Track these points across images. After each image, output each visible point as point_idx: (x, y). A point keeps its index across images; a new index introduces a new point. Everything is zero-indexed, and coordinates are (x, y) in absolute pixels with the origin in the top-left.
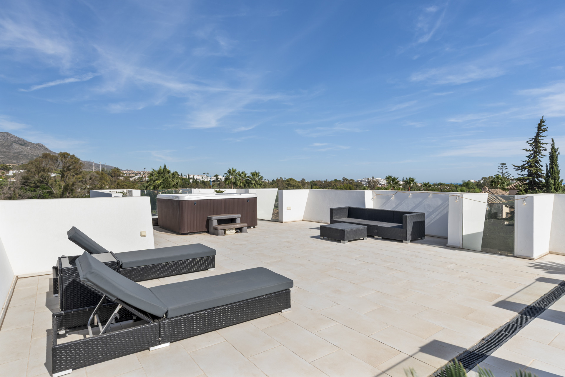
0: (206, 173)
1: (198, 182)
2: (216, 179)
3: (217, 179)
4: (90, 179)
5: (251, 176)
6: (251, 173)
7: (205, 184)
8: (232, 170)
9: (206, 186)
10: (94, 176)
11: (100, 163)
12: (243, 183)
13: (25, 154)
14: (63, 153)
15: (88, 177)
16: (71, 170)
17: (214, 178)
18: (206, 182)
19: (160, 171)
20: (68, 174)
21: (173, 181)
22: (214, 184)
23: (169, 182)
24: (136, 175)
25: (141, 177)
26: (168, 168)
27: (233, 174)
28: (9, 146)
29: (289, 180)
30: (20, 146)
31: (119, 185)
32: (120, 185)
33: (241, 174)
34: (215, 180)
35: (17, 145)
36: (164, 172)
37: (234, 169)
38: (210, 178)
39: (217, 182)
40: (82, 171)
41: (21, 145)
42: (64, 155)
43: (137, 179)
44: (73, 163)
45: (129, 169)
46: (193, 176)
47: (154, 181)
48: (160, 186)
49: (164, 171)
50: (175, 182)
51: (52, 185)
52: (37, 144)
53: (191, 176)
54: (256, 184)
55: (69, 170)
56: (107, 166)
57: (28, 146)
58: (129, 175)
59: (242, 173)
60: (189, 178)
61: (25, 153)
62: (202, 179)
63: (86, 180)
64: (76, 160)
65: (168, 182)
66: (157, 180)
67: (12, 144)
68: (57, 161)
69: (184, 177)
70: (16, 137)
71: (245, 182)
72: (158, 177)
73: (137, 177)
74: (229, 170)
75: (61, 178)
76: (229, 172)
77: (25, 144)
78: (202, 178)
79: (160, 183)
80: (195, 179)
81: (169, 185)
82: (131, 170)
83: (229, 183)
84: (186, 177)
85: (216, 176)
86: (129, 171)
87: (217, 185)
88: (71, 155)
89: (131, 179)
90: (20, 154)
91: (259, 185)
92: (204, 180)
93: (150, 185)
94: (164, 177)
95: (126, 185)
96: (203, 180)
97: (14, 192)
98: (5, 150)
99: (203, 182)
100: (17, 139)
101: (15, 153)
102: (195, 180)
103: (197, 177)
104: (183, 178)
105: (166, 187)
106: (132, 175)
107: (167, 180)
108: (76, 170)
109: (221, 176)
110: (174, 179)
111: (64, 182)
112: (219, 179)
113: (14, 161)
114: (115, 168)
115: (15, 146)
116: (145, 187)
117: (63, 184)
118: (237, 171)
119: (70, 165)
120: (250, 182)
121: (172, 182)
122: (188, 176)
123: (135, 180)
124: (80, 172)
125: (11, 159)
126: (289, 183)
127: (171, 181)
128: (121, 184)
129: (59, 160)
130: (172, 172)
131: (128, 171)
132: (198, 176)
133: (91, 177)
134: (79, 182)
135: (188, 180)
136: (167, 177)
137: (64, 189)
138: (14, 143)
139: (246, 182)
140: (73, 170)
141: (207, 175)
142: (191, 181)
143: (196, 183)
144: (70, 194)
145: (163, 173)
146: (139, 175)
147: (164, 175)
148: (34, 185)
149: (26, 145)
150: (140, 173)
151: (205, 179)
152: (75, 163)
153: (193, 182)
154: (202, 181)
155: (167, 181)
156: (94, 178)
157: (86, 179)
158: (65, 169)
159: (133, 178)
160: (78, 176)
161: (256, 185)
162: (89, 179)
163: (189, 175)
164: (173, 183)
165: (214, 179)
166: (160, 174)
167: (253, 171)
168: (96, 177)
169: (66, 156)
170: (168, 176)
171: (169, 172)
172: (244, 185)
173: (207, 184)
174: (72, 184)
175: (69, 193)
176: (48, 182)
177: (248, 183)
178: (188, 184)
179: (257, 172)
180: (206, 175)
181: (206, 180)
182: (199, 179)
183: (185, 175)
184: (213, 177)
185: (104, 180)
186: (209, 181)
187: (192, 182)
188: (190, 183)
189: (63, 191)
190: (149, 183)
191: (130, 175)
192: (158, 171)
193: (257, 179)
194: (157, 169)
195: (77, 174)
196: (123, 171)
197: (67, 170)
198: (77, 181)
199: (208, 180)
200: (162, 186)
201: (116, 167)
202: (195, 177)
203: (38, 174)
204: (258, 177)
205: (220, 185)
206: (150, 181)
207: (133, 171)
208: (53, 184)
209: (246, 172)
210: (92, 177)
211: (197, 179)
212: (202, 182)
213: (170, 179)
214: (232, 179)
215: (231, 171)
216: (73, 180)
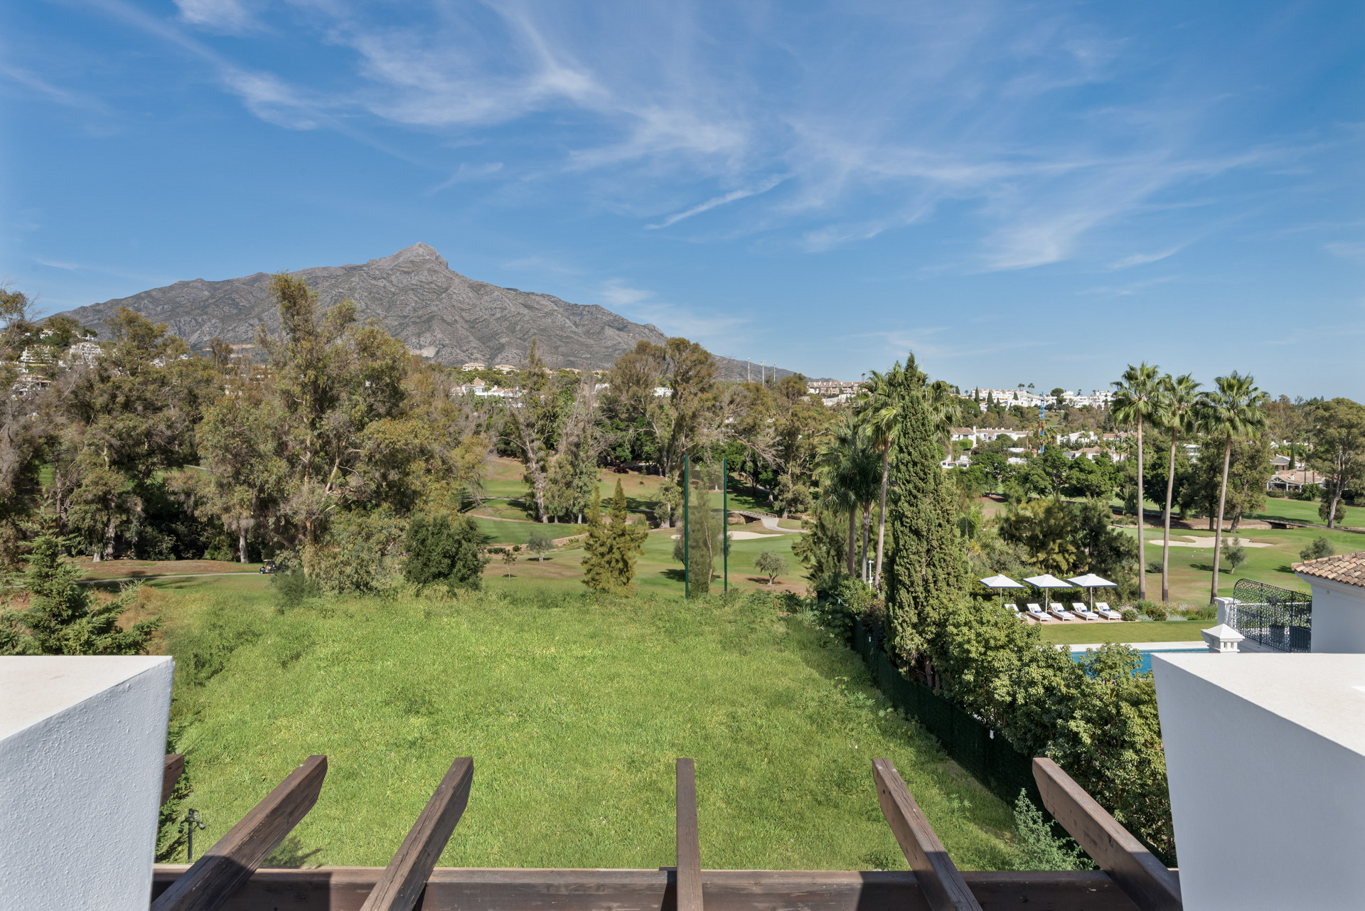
0: (1027, 385)
1: (1004, 410)
2: (1055, 401)
3: (1060, 401)
4: (731, 402)
5: (1219, 392)
6: (1218, 380)
7: (1022, 417)
8: (1142, 370)
9: (1028, 420)
10: (740, 395)
11: (761, 365)
12: (1182, 417)
13: (625, 349)
14: (677, 340)
15: (726, 398)
16: (691, 381)
17: (1051, 397)
18: (1027, 410)
19: (895, 376)
20: (684, 390)
21: (936, 409)
22: (1051, 417)
23: (923, 413)
24: (842, 392)
25: (853, 396)
26: (921, 369)
27: (1144, 384)
28: (599, 333)
29: (1334, 405)
30: (617, 332)
31: (796, 418)
32: (799, 418)
33: (1176, 385)
34: (1053, 404)
35: (611, 330)
36: (906, 379)
37: (1149, 366)
38: (1041, 398)
39: (1060, 409)
40: (714, 383)
41: (619, 329)
42: (679, 345)
43: (844, 401)
44: (697, 363)
45: (826, 378)
46: (990, 394)
47: (877, 410)
48: (895, 425)
49: (909, 375)
50: (942, 415)
51: (652, 416)
52: (645, 327)
53: (984, 394)
54: (1237, 419)
55: (687, 380)
56: (778, 371)
57: (629, 332)
58: (827, 391)
59: (1180, 382)
60: (977, 400)
61: (625, 347)
62: (1014, 403)
63: (723, 404)
64: (702, 358)
65: (919, 415)
66: (885, 405)
67: (603, 328)
68: (664, 358)
69: (963, 396)
70: (610, 314)
71: (1190, 413)
72: (888, 396)
73: (843, 397)
74: (1128, 370)
75: (672, 401)
76: (1130, 377)
77: (625, 327)
78: (1016, 398)
79: (895, 416)
80: (995, 401)
81: (923, 425)
82: (833, 381)
83: (1126, 417)
84: (970, 396)
85: (1057, 392)
86: (827, 381)
87: (1058, 418)
88: (692, 343)
89: (828, 403)
90: (616, 350)
91: (1252, 423)
92: (1020, 404)
93: (864, 421)
94: (907, 398)
95: (815, 419)
96: (1018, 403)
97: (584, 432)
98: (592, 342)
99: (1018, 410)
100: (612, 318)
101: (607, 348)
102: (993, 403)
103: (1001, 396)
104: (960, 399)
105: (910, 431)
106: (832, 391)
107: (916, 406)
108: (701, 381)
109: (1072, 393)
110: (938, 405)
111: (677, 409)
112: (1065, 400)
113: (606, 365)
114: (795, 374)
115: (609, 332)
116: (852, 427)
117: (674, 414)
118: (1161, 375)
119: (690, 369)
120: (1211, 412)
121: (934, 413)
122: (974, 394)
123: (838, 404)
124: (711, 386)
125: (601, 360)
126: (1331, 416)
127: (931, 409)
128: (800, 415)
129: (667, 357)
130: (932, 380)
131: (824, 380)
132: (1004, 392)
133: (732, 398)
134: (708, 409)
135: (974, 404)
136: (917, 398)
137: (675, 427)
138: (607, 327)
139: (1196, 413)
140: (696, 380)
141: (1028, 389)
142: (983, 407)
143: (998, 413)
144: (688, 440)
145: (905, 383)
146: (849, 390)
147: (908, 388)
148: (627, 415)
149: (626, 329)
150: (851, 387)
151: (1023, 402)
152: (701, 363)
153: (989, 409)
154: (1015, 406)
155: (915, 410)
156: (738, 399)
157: (721, 402)
158: (679, 378)
159: (835, 400)
160: (705, 396)
161: (1238, 423)
162: (728, 402)
163: (977, 390)
164: (935, 418)
165: (1052, 400)
166: (894, 386)
167: (1226, 374)
168: (745, 397)
169: (681, 347)
170: (920, 395)
171: (922, 380)
172: (1184, 424)
173: (1030, 416)
174: (691, 414)
175: (686, 436)
176: (645, 410)
177: (1205, 417)
178: (976, 416)
179: (1242, 375)
180: (1025, 388)
181: (1025, 405)
182: (1006, 402)
183: (967, 392)
184: (1047, 396)
185: (763, 405)
186: (1036, 406)
187: (986, 410)
188: (981, 412)
189: (674, 431)
190: (861, 415)
191: (829, 392)
192: (890, 379)
193: (1243, 401)
194: (884, 370)
195: (703, 390)
196: (812, 380)
197: (682, 380)
198: (702, 407)
199: (1033, 405)
200: (899, 426)
201: (798, 373)
202: (995, 395)
203: (628, 391)
204: (1247, 393)
205: (1070, 418)
206: (865, 410)
207: (836, 381)
208: (655, 415)
209: (1195, 378)
210: (735, 397)
211: (1001, 401)
212: (1015, 410)
213: (926, 405)
214: (1141, 402)
215: (1139, 373)
216: (695, 404)
